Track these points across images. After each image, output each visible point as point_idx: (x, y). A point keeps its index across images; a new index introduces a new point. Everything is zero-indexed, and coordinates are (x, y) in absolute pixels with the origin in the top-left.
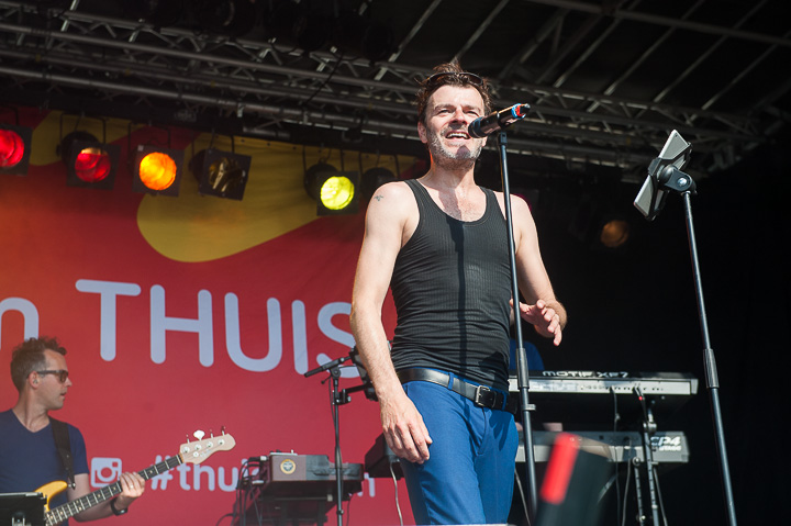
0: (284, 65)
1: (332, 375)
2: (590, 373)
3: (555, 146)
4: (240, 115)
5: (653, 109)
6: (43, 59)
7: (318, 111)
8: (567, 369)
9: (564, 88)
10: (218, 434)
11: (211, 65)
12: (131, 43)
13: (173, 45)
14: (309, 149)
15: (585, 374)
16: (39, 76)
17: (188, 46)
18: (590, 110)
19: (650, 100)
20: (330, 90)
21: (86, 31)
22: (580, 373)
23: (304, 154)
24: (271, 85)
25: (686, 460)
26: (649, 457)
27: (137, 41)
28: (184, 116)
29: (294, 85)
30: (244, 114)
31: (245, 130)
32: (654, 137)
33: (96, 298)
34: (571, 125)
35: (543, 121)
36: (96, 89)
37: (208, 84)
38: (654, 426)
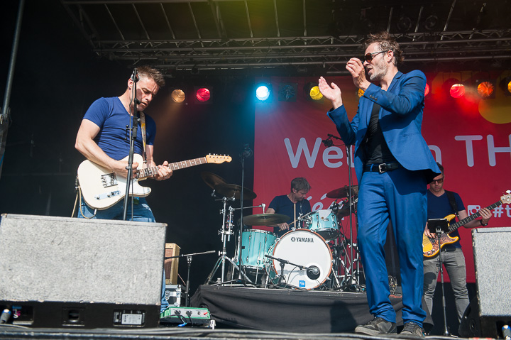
6: (434, 52)
11: (507, 41)
12: (470, 39)
13: (489, 37)
16: (433, 59)
17: (495, 36)
21: (451, 38)
27: (473, 38)
28: (495, 65)
33: (464, 142)
36: (456, 61)
37: (506, 50)
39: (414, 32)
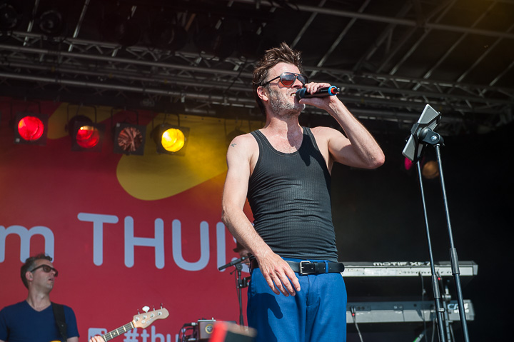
0: (211, 68)
1: (237, 269)
2: (405, 263)
3: (391, 114)
4: (183, 101)
5: (457, 86)
6: (57, 69)
7: (234, 96)
8: (390, 261)
9: (397, 75)
10: (158, 308)
11: (165, 69)
12: (114, 57)
13: (139, 57)
14: (228, 121)
15: (402, 263)
16: (53, 81)
17: (149, 58)
18: (415, 89)
19: (454, 81)
20: (242, 82)
21: (83, 51)
22: (398, 263)
23: (225, 124)
24: (203, 80)
25: (472, 319)
26: (446, 318)
27: (117, 56)
28: (146, 103)
29: (219, 80)
30: (186, 100)
31: (186, 110)
32: (458, 105)
34: (402, 99)
35: (383, 97)
36: (92, 88)
37: (163, 81)
38: (450, 297)
39: (25, 30)
